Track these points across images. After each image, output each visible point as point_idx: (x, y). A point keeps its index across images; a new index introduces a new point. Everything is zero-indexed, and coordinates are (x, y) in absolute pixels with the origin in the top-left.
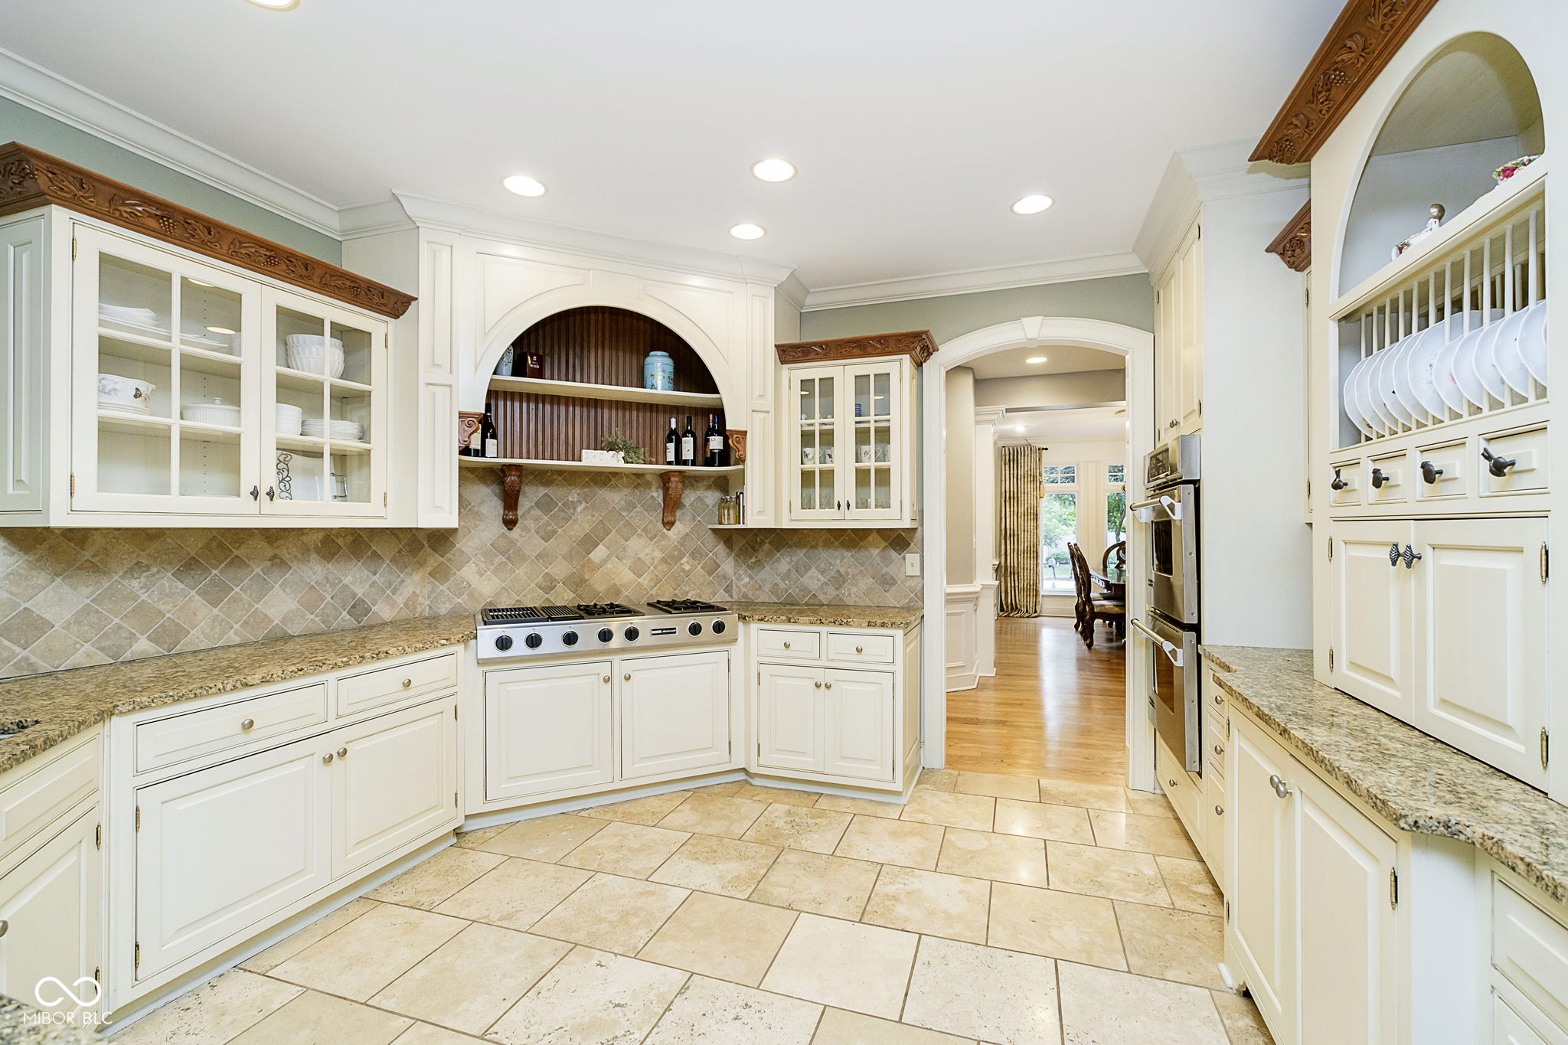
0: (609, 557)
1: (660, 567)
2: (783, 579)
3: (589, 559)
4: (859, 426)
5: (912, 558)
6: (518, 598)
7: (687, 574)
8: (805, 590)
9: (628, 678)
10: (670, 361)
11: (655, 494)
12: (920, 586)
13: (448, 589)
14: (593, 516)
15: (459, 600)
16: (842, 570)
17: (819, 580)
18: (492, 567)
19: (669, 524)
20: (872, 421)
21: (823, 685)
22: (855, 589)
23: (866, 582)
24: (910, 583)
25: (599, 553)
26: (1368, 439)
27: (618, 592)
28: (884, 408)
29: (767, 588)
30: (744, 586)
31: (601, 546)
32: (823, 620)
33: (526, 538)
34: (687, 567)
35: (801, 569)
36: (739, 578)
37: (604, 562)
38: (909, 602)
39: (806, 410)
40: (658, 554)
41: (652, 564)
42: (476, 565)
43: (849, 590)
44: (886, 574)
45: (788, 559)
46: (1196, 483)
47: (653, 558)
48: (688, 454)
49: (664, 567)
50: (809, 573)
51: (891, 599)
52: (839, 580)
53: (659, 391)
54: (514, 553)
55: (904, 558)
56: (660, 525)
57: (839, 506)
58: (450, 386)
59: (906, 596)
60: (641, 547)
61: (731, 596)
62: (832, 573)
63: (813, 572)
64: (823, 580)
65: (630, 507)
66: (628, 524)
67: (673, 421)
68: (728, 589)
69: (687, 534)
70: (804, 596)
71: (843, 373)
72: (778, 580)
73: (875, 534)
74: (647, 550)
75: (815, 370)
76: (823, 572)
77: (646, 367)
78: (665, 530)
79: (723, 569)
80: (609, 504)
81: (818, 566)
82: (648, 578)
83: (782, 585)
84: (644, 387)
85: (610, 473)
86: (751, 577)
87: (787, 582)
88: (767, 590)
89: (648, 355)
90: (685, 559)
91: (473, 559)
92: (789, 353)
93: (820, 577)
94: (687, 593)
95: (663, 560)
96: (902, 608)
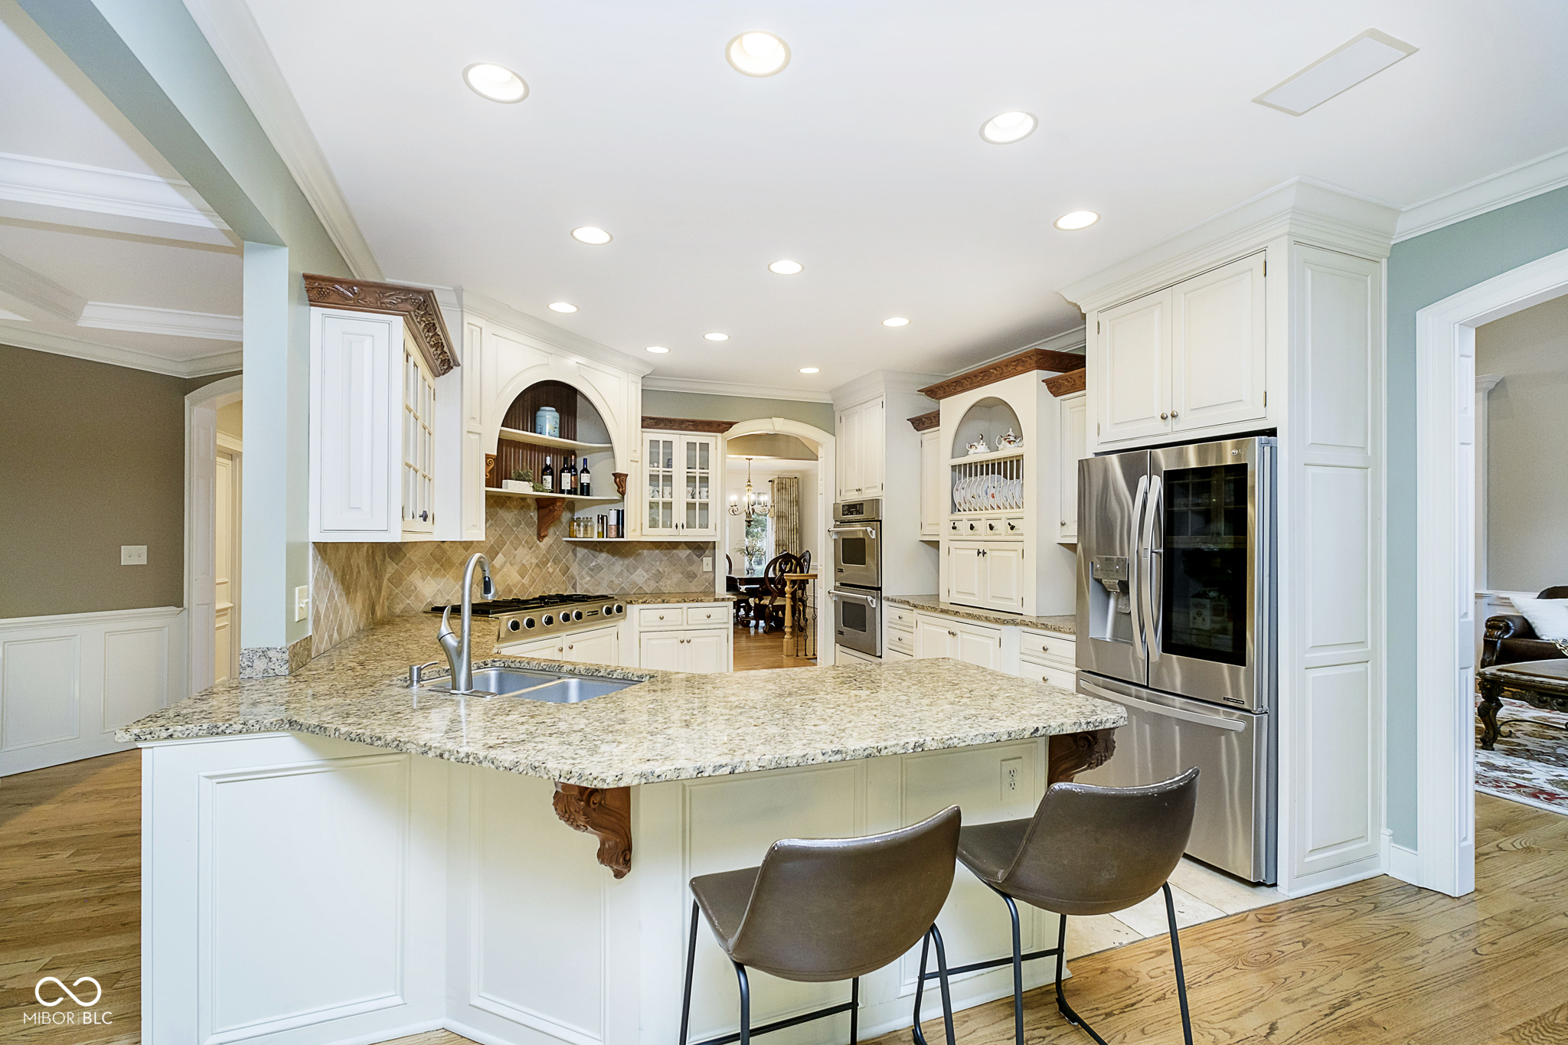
0: (505, 562)
1: (535, 570)
2: (617, 577)
3: (493, 566)
4: (689, 474)
5: (707, 560)
6: (448, 598)
7: (551, 575)
8: (635, 584)
9: (571, 648)
10: (557, 415)
11: (532, 514)
12: (712, 578)
13: (401, 592)
14: (496, 531)
15: (408, 601)
16: (661, 570)
17: (644, 577)
18: (431, 573)
19: (541, 537)
20: (697, 472)
21: (685, 641)
22: (669, 582)
23: (677, 577)
24: (707, 576)
25: (499, 560)
26: (959, 511)
27: (510, 591)
28: (705, 465)
29: (605, 583)
30: (587, 583)
31: (500, 555)
32: (686, 600)
33: (454, 549)
34: (551, 570)
35: (631, 570)
36: (582, 578)
37: (502, 567)
38: (705, 588)
39: (653, 461)
40: (534, 561)
41: (530, 568)
42: (421, 571)
43: (666, 582)
44: (690, 571)
45: (621, 563)
46: (881, 521)
47: (531, 564)
48: (566, 485)
49: (537, 570)
50: (637, 572)
51: (693, 587)
52: (659, 576)
53: (547, 436)
54: (445, 561)
55: (702, 560)
56: (535, 538)
57: (677, 526)
58: (480, 434)
59: (703, 585)
60: (525, 556)
61: (576, 591)
62: (654, 572)
63: (640, 571)
64: (647, 577)
65: (518, 524)
66: (517, 537)
67: (548, 458)
68: (574, 587)
69: (551, 545)
70: (633, 588)
71: (680, 440)
72: (613, 578)
73: (683, 545)
74: (528, 557)
75: (661, 435)
76: (647, 571)
77: (537, 419)
78: (538, 542)
79: (571, 571)
80: (505, 521)
81: (644, 567)
82: (528, 580)
83: (616, 581)
84: (535, 432)
85: (506, 497)
86: (591, 576)
87: (620, 579)
88: (605, 586)
89: (539, 410)
90: (549, 564)
91: (418, 567)
92: (648, 422)
93: (645, 574)
94: (551, 589)
95: (537, 565)
96: (701, 592)
